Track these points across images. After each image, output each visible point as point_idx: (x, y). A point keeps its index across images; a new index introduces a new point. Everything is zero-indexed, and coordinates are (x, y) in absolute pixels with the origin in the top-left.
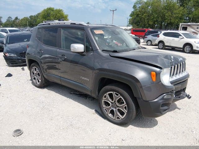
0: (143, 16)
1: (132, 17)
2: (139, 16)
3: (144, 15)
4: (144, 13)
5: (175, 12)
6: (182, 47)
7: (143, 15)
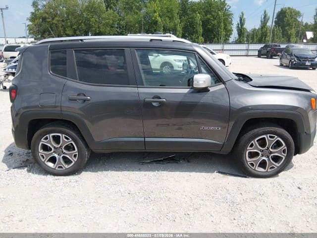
0: (54, 21)
1: (34, 21)
2: (48, 20)
3: (57, 18)
4: (55, 16)
5: (103, 16)
6: (159, 68)
7: (53, 19)
